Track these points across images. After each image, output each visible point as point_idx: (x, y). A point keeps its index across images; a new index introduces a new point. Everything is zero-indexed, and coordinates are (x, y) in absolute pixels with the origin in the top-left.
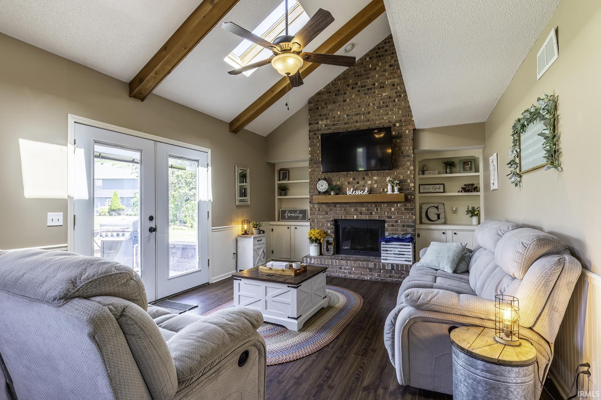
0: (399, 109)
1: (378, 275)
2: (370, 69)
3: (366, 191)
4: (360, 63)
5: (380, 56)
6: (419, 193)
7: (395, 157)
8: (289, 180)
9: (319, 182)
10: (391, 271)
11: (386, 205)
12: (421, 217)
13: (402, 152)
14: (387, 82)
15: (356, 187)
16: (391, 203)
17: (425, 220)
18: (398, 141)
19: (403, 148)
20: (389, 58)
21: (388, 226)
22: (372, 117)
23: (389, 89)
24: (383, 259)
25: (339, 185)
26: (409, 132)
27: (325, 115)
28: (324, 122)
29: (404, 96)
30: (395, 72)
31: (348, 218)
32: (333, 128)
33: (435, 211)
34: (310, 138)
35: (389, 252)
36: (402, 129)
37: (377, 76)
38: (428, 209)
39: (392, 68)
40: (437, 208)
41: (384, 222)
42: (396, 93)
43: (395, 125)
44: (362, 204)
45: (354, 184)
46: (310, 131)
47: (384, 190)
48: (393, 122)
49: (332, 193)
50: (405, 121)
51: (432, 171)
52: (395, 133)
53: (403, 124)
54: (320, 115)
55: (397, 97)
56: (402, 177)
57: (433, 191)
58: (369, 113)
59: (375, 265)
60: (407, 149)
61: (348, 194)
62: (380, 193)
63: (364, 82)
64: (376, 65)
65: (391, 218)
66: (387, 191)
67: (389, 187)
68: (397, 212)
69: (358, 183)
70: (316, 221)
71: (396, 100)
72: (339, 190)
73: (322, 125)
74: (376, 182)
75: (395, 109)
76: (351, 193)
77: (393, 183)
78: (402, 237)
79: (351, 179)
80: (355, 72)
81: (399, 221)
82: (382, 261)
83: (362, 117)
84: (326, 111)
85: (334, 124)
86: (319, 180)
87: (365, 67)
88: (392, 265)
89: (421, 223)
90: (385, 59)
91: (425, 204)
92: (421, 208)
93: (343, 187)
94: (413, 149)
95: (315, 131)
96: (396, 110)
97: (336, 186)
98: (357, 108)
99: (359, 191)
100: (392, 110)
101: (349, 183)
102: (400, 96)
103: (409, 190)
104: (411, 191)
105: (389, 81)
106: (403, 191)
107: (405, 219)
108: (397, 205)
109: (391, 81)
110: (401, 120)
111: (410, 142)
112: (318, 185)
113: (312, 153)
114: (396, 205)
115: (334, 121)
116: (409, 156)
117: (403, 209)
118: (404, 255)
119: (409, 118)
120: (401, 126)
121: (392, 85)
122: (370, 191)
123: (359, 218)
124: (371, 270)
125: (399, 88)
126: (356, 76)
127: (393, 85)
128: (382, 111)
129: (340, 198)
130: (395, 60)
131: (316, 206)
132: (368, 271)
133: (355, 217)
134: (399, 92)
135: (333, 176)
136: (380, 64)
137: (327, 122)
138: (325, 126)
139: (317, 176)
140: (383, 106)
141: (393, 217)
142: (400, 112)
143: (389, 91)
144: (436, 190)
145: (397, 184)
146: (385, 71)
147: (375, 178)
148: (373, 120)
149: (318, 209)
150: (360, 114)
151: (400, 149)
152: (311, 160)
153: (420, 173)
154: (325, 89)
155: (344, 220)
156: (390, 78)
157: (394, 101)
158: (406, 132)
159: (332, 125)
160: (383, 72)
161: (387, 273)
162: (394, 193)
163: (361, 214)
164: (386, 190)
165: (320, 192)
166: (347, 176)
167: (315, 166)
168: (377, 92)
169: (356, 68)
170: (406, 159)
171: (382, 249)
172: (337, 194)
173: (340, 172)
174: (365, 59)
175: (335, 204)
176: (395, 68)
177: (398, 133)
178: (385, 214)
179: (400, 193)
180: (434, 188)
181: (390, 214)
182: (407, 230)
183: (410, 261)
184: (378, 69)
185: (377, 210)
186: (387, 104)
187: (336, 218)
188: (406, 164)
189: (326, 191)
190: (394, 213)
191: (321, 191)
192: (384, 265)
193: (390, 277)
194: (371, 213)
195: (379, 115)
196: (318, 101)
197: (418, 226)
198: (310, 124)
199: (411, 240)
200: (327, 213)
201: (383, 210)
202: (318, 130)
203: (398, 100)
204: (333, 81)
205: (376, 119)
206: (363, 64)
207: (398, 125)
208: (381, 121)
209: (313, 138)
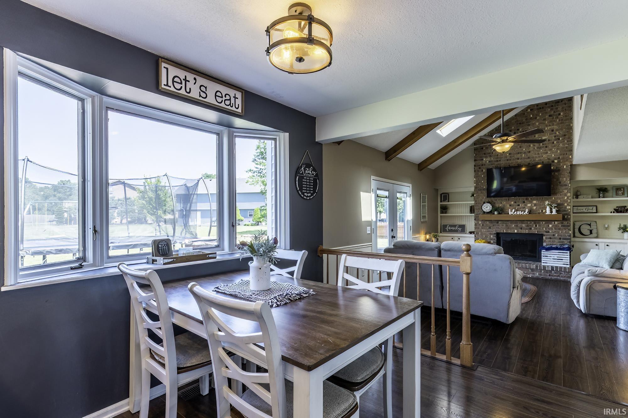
0: (558, 149)
1: (539, 274)
2: (531, 118)
3: (526, 212)
4: (522, 114)
5: (540, 108)
6: (573, 213)
7: (553, 186)
8: (448, 202)
9: (484, 205)
10: (551, 271)
11: (544, 223)
12: (575, 231)
13: (560, 183)
14: (546, 128)
15: (516, 209)
16: (549, 221)
17: (577, 234)
18: (556, 174)
19: (561, 179)
20: (549, 110)
21: (546, 238)
22: (532, 155)
23: (548, 134)
24: (543, 263)
25: (501, 206)
26: (567, 167)
27: (489, 153)
28: (489, 159)
29: (562, 139)
30: (554, 121)
31: (509, 232)
32: (496, 163)
33: (588, 227)
34: (475, 171)
35: (549, 258)
36: (560, 165)
37: (537, 124)
38: (581, 225)
39: (551, 117)
40: (590, 225)
41: (542, 235)
42: (555, 136)
43: (553, 162)
44: (522, 221)
45: (515, 206)
46: (475, 166)
47: (542, 211)
48: (552, 159)
49: (496, 213)
50: (563, 158)
51: (586, 196)
52: (554, 168)
53: (561, 161)
54: (485, 154)
55: (555, 140)
56: (559, 201)
57: (586, 211)
58: (529, 152)
59: (537, 266)
60: (564, 180)
61: (510, 214)
62: (539, 213)
63: (526, 128)
64: (537, 115)
65: (549, 232)
66: (546, 212)
67: (548, 209)
68: (555, 228)
69: (519, 205)
70: (480, 234)
71: (555, 142)
72: (501, 211)
73: (486, 161)
74: (535, 205)
75: (553, 149)
76: (513, 213)
77: (551, 206)
78: (560, 247)
79: (512, 203)
80: (517, 121)
81: (556, 235)
82: (543, 264)
83: (523, 155)
84: (490, 151)
85: (497, 161)
86: (484, 203)
87: (526, 117)
88: (552, 267)
89: (574, 236)
90: (545, 110)
91: (578, 221)
92: (574, 225)
93: (505, 208)
94: (570, 180)
95: (479, 166)
96: (555, 150)
97: (499, 208)
98: (518, 148)
99: (520, 212)
100: (551, 150)
101: (510, 205)
102: (559, 139)
103: (566, 211)
104: (567, 212)
105: (548, 128)
106: (560, 212)
107: (561, 233)
108: (555, 223)
109: (550, 127)
110: (559, 158)
111: (567, 174)
112: (483, 207)
113: (477, 182)
114: (553, 223)
115: (497, 158)
116: (566, 185)
117: (560, 226)
118: (562, 260)
119: (567, 156)
120: (559, 162)
121: (551, 131)
122: (530, 212)
123: (520, 232)
124: (532, 270)
125: (557, 133)
126: (518, 124)
127: (553, 131)
128: (541, 151)
129: (503, 217)
130: (554, 111)
131: (480, 222)
132: (530, 271)
133: (516, 231)
134: (558, 136)
135: (496, 200)
136: (540, 115)
137: (491, 159)
138: (489, 162)
139: (481, 200)
140: (543, 147)
141: (550, 232)
142: (559, 151)
143: (548, 135)
144: (589, 211)
145: (555, 207)
146: (545, 120)
147: (535, 202)
148: (533, 157)
149: (482, 225)
150: (521, 153)
151: (558, 179)
152: (476, 188)
153: (574, 197)
154: (489, 134)
155: (505, 233)
156: (550, 126)
157: (553, 143)
158: (564, 167)
159: (495, 161)
160: (543, 120)
161: (547, 273)
162: (552, 214)
163: (521, 229)
164: (544, 211)
165: (484, 212)
166: (509, 200)
167: (479, 192)
168: (537, 136)
169: (518, 118)
170: (564, 187)
171: (542, 255)
172: (499, 213)
173: (502, 197)
174: (527, 110)
175: (497, 221)
176: (555, 117)
177: (556, 168)
178: (543, 230)
179: (558, 214)
180: (587, 209)
181: (548, 229)
182: (563, 242)
183: (568, 265)
184: (538, 118)
185: (536, 226)
186: (546, 145)
187: (498, 232)
188: (564, 192)
189: (491, 211)
190: (551, 229)
191: (486, 211)
192: (544, 267)
193: (550, 275)
194: (531, 229)
195: (538, 154)
196: (483, 142)
197: (573, 239)
198: (475, 160)
199: (569, 249)
200: (490, 228)
201: (542, 226)
202: (482, 165)
203: (556, 142)
204: (496, 128)
205: (536, 157)
206: (524, 114)
207: (556, 161)
208: (541, 158)
209: (478, 171)
